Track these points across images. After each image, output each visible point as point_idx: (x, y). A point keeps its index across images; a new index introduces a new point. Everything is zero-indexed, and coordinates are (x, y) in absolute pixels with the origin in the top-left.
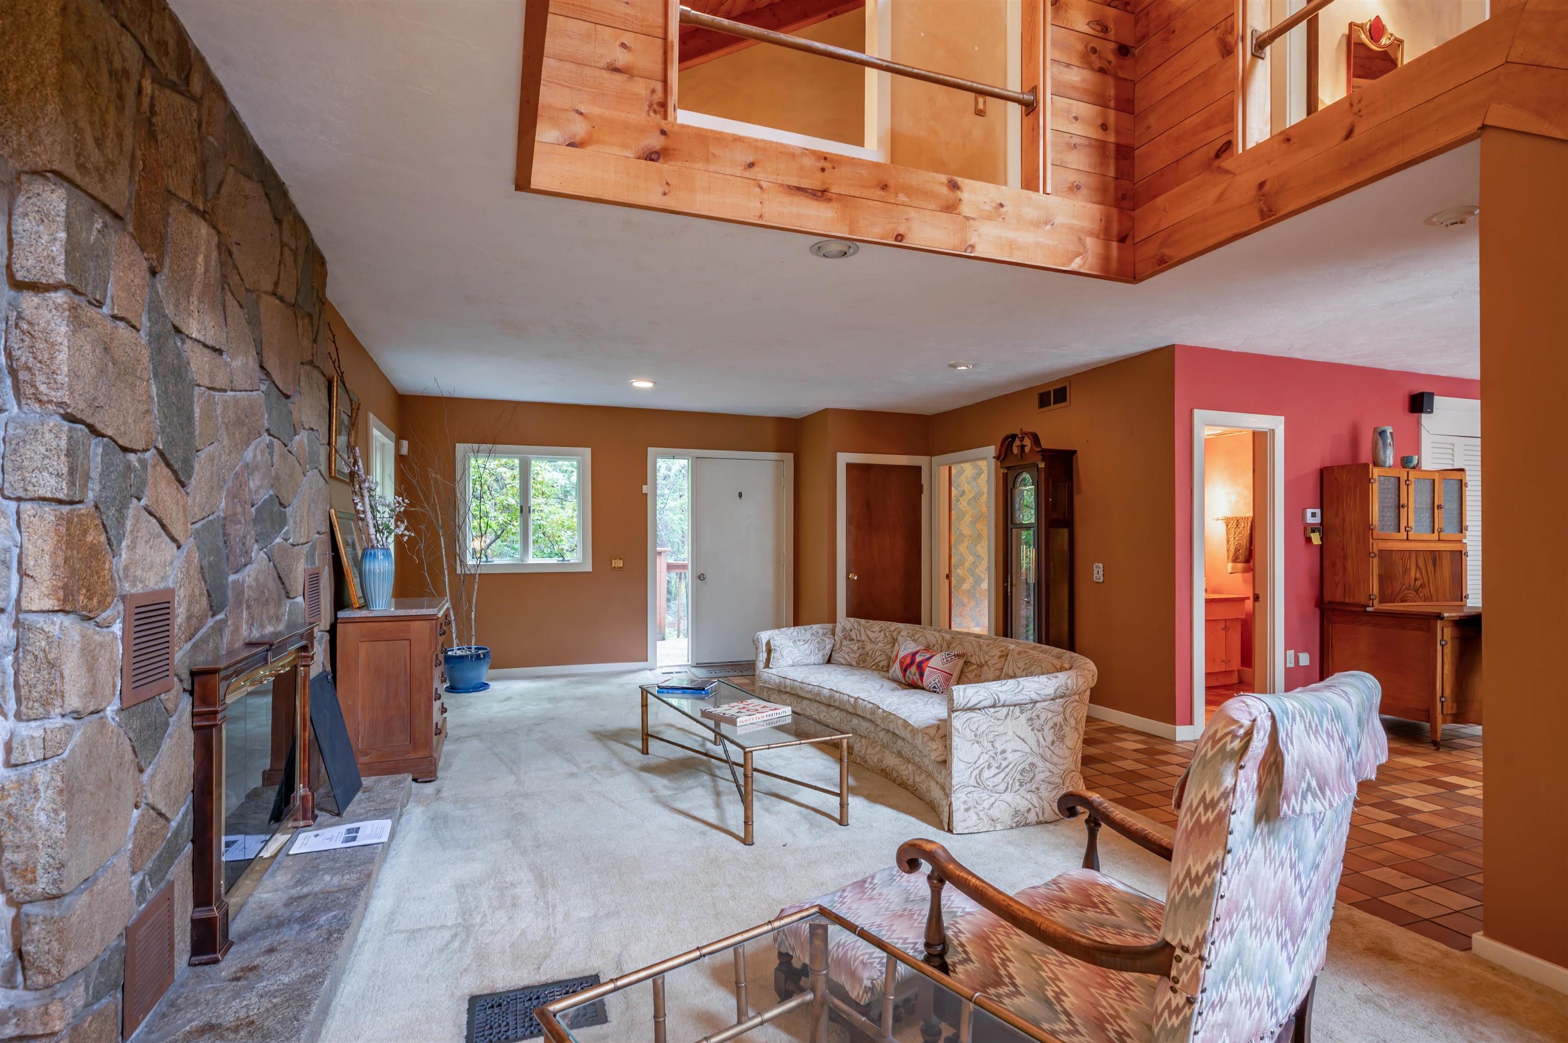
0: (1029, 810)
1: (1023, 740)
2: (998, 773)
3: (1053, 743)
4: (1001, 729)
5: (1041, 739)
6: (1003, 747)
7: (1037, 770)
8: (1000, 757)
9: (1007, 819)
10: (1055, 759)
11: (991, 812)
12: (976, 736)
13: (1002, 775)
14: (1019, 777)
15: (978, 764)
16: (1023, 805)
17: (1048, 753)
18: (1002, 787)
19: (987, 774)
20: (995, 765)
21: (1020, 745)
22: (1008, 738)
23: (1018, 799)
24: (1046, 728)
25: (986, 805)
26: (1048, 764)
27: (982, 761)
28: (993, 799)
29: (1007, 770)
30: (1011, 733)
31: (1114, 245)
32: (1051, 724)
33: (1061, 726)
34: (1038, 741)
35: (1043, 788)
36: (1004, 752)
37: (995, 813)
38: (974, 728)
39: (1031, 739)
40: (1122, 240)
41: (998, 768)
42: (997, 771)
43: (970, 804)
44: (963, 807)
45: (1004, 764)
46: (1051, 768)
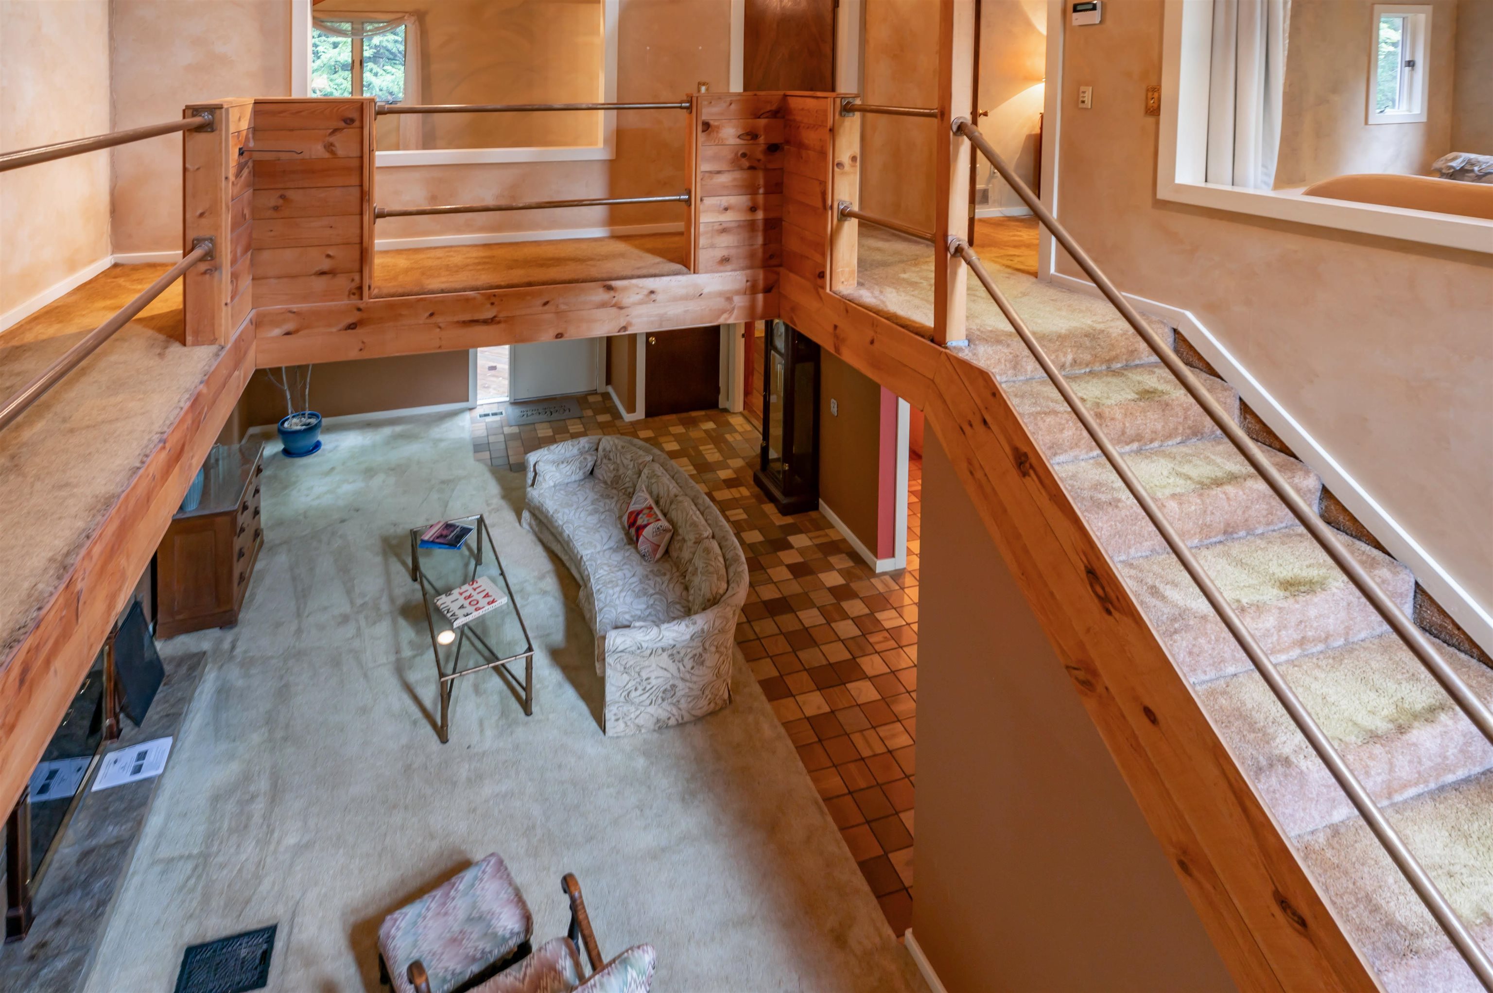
0: (670, 718)
1: (665, 669)
2: (643, 694)
3: (692, 668)
4: (647, 663)
5: (682, 668)
6: (648, 676)
7: (677, 689)
8: (645, 683)
9: (650, 725)
10: (695, 679)
11: (637, 720)
12: (625, 668)
13: (647, 694)
14: (661, 695)
15: (627, 687)
16: (664, 715)
17: (688, 676)
18: (648, 702)
19: (634, 693)
20: (641, 687)
21: (662, 673)
22: (651, 669)
23: (659, 710)
24: (686, 660)
25: (633, 716)
26: (688, 684)
27: (630, 685)
28: (639, 712)
29: (651, 691)
30: (654, 666)
31: (760, 297)
32: (690, 656)
33: (700, 655)
34: (679, 669)
35: (683, 701)
36: (648, 679)
37: (640, 721)
38: (624, 663)
39: (673, 668)
40: (767, 290)
41: (644, 689)
42: (642, 692)
43: (620, 716)
44: (614, 717)
45: (648, 687)
46: (691, 685)
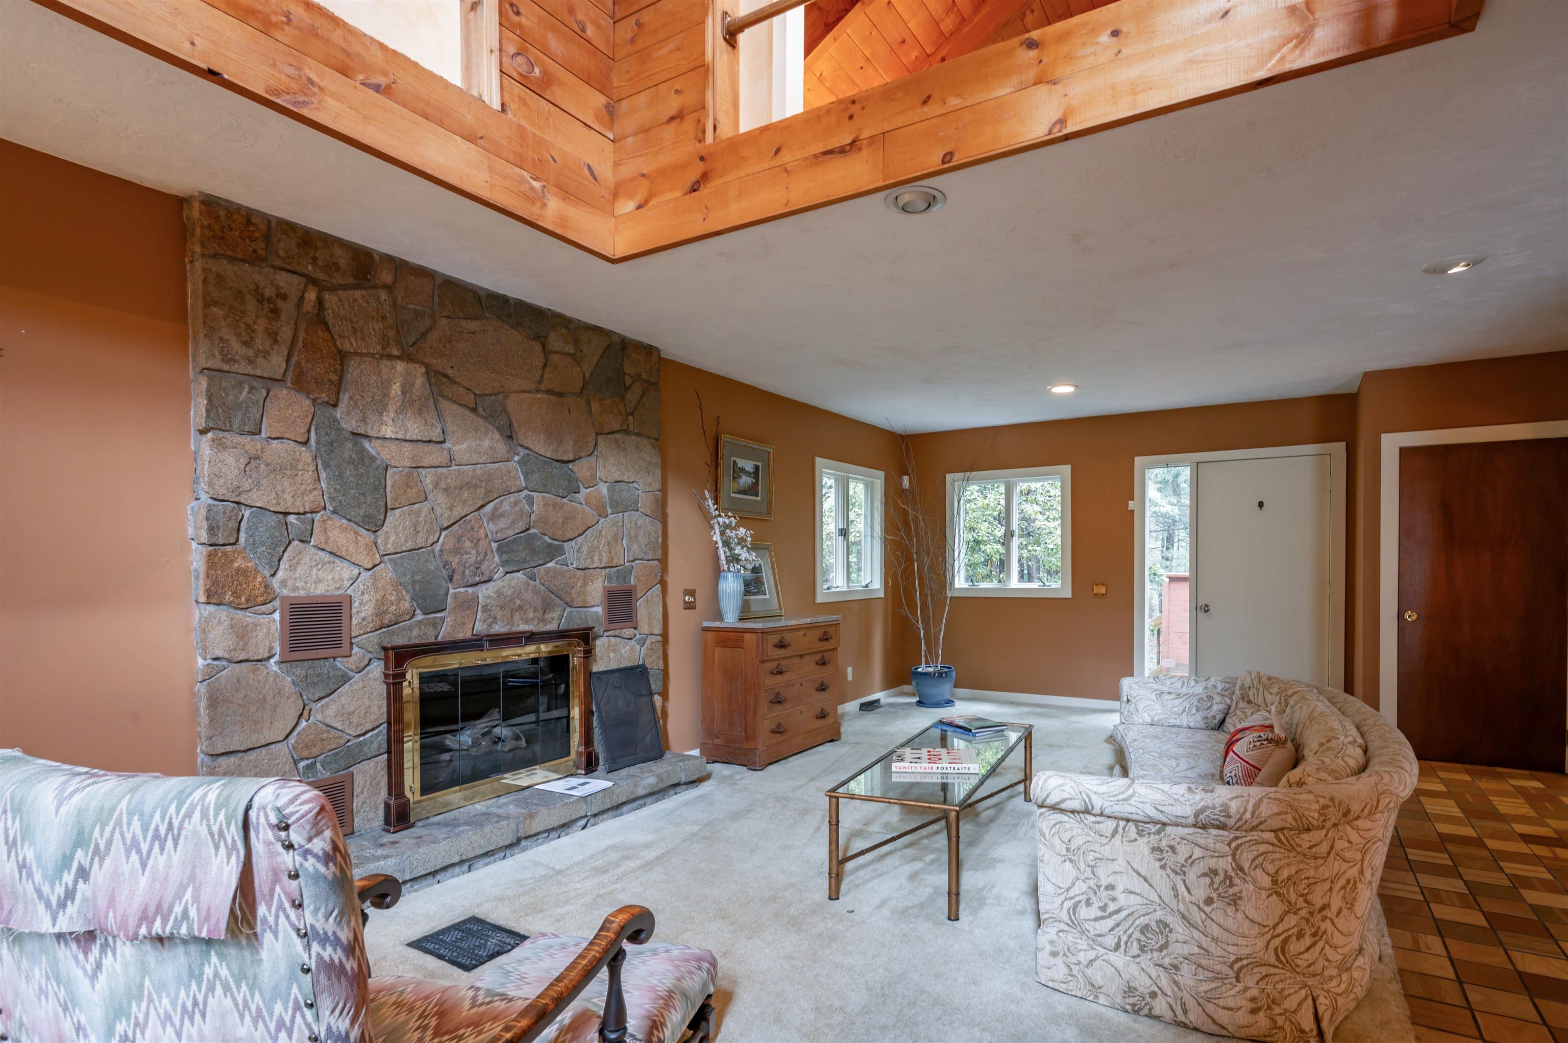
0: (1153, 995)
1: (1146, 880)
2: (1102, 918)
3: (1209, 901)
4: (1106, 851)
5: (1182, 889)
6: (1110, 880)
7: (1173, 937)
8: (1104, 894)
9: (1115, 988)
10: (1215, 930)
11: (1089, 972)
12: (1068, 850)
13: (1110, 923)
14: (1137, 935)
15: (1072, 893)
16: (1141, 981)
17: (1197, 917)
18: (1110, 941)
19: (1084, 913)
20: (1097, 904)
21: (1138, 885)
22: (1117, 869)
23: (1134, 969)
24: (1192, 875)
25: (1083, 957)
26: (1196, 934)
27: (1076, 890)
28: (1092, 954)
29: (1116, 919)
30: (1121, 861)
32: (1201, 867)
33: (1228, 877)
34: (1174, 889)
35: (1185, 969)
36: (1110, 887)
37: (1097, 974)
38: (1066, 838)
39: (1162, 881)
41: (1103, 908)
42: (1100, 914)
43: (1059, 948)
44: (1048, 948)
45: (1112, 907)
46: (1205, 942)
